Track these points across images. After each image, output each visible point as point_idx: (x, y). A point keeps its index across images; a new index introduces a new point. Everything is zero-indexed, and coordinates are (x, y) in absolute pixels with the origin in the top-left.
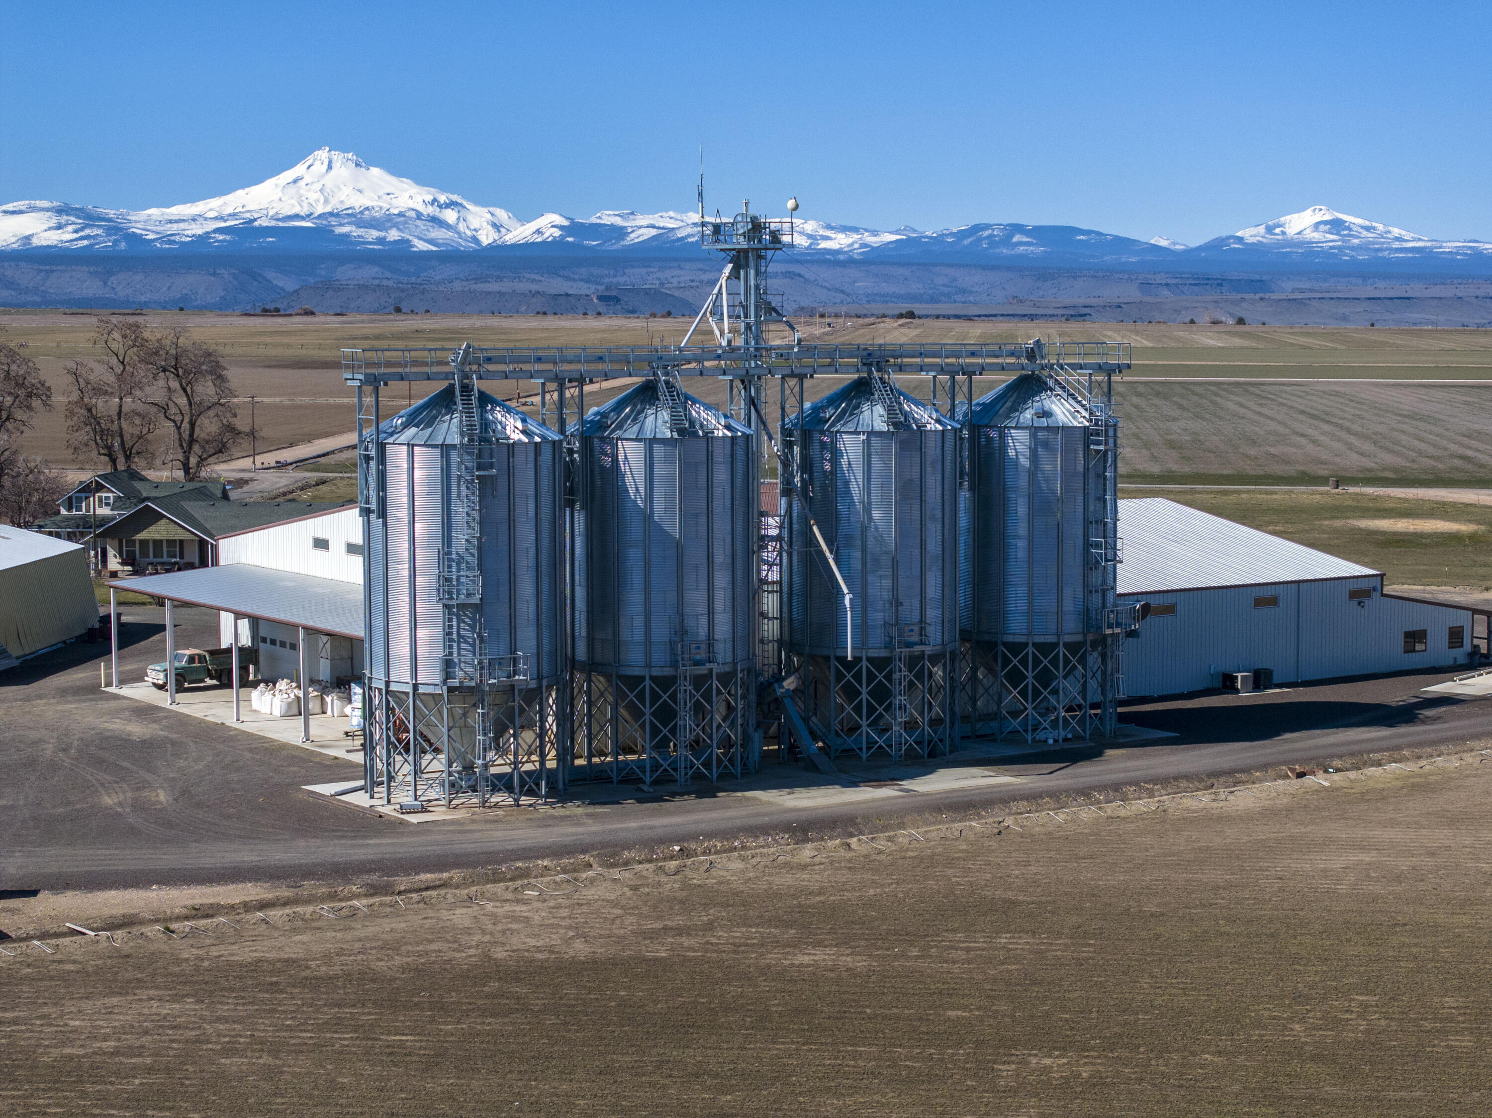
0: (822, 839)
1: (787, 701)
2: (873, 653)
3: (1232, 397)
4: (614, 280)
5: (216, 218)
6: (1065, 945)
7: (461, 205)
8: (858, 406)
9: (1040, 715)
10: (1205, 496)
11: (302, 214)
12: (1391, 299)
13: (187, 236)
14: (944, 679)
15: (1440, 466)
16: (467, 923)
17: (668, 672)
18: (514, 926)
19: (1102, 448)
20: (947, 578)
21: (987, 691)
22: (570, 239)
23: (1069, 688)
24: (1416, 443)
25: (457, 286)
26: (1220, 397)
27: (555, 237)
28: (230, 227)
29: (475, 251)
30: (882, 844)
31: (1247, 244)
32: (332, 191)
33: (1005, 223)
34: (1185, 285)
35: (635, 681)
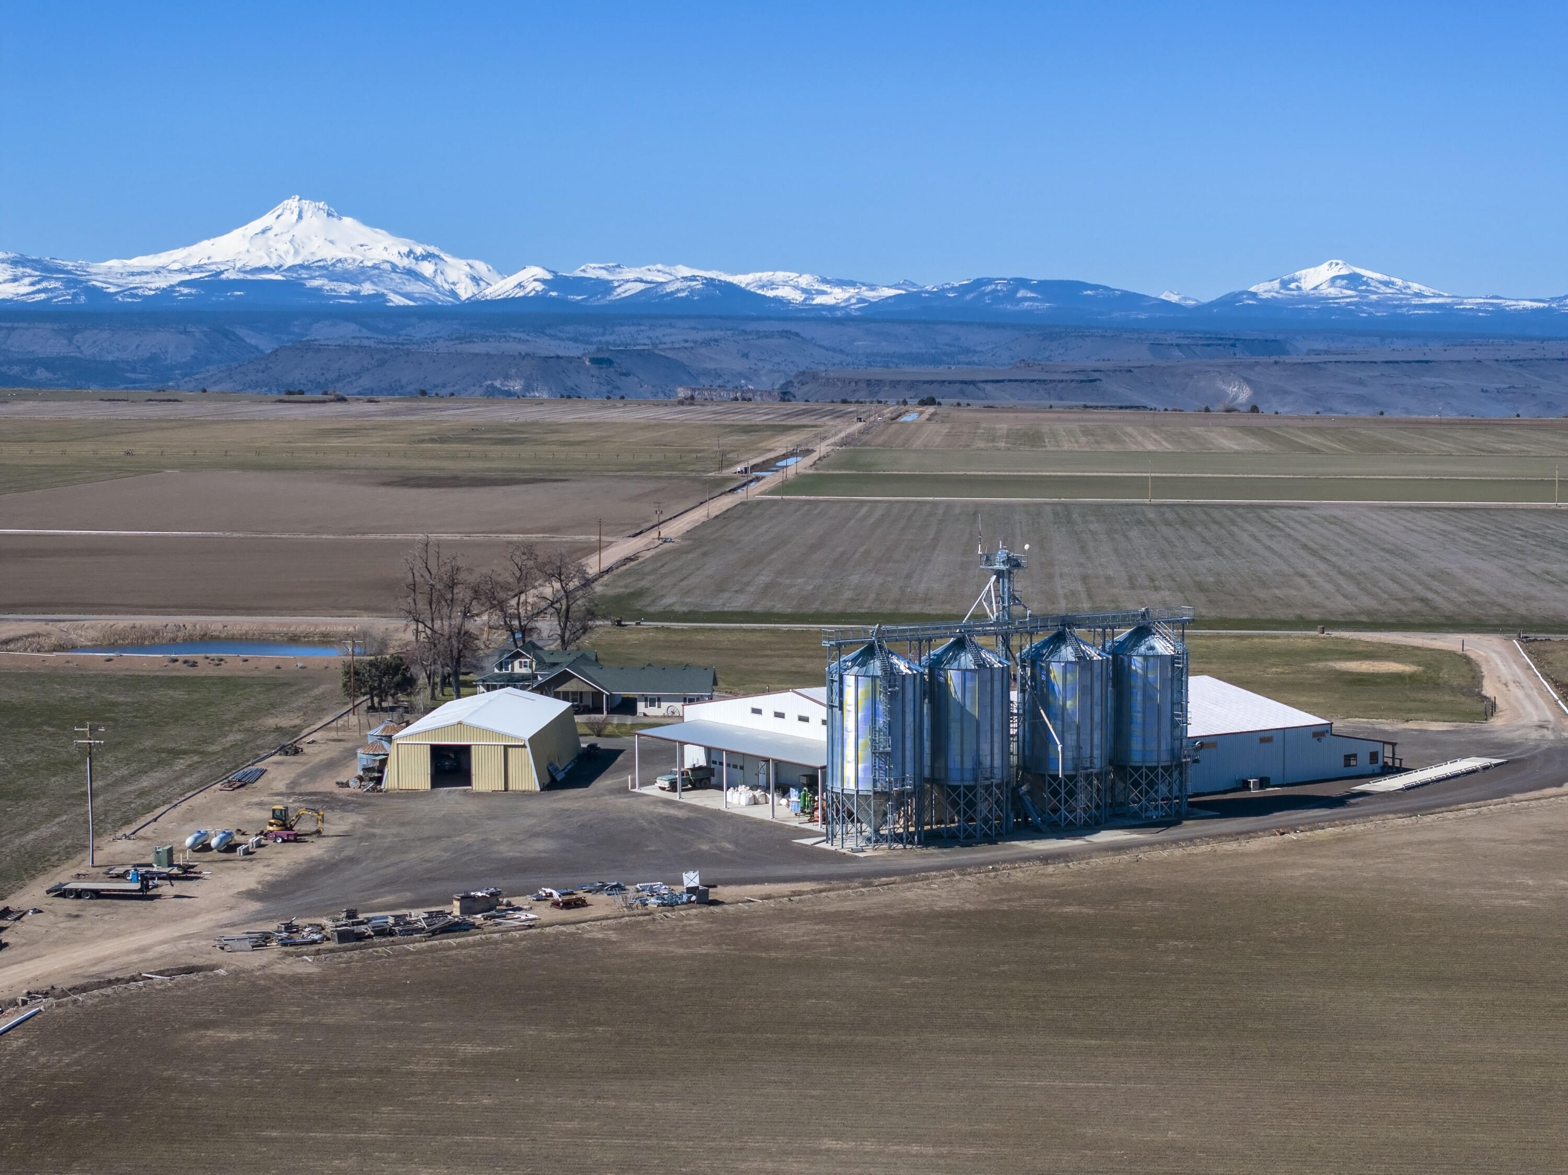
0: (1055, 863)
1: (1024, 797)
2: (1070, 773)
3: (1247, 526)
4: (604, 339)
5: (180, 271)
6: (1176, 905)
7: (438, 257)
9: (1149, 803)
10: (1227, 641)
11: (271, 266)
12: (1409, 362)
13: (150, 289)
16: (914, 897)
17: (972, 783)
18: (937, 898)
19: (1180, 665)
21: (1121, 790)
22: (554, 294)
23: (1163, 788)
24: (1390, 583)
25: (442, 346)
26: (1237, 525)
27: (537, 292)
28: (195, 279)
29: (454, 306)
30: (1083, 866)
31: (1261, 299)
32: (302, 242)
33: (1009, 277)
34: (1197, 345)
35: (955, 788)
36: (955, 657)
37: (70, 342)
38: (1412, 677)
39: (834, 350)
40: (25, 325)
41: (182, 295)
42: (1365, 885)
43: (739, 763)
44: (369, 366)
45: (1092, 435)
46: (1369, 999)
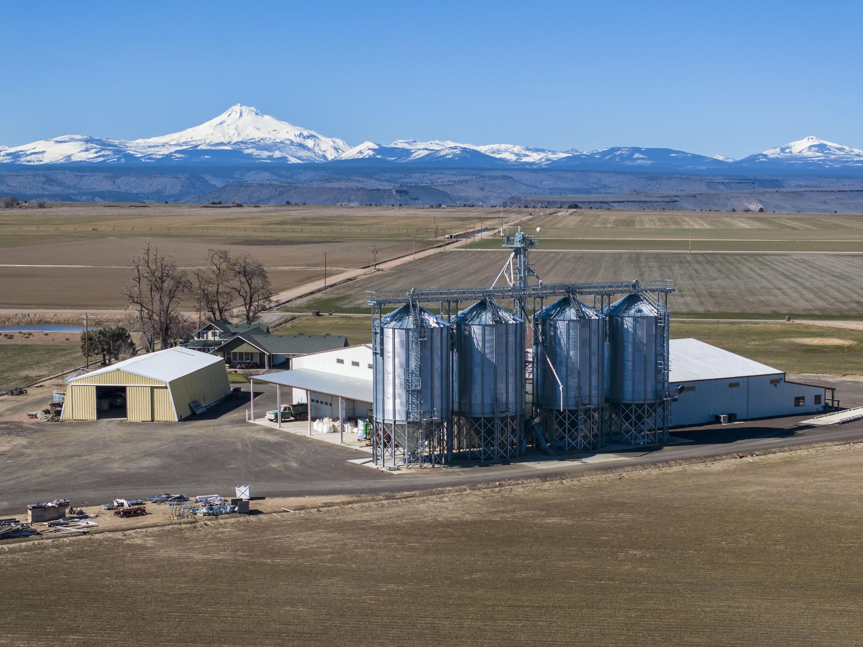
0: (552, 481)
1: (536, 427)
2: (570, 408)
3: (748, 264)
4: (405, 181)
5: (176, 145)
6: (644, 517)
7: (316, 137)
8: (564, 309)
9: (638, 433)
10: (724, 325)
11: (225, 142)
12: (852, 191)
13: (160, 155)
14: (598, 418)
15: (845, 307)
16: (425, 509)
17: (491, 416)
18: (443, 510)
19: (662, 325)
20: (600, 377)
21: (616, 423)
22: (379, 157)
23: (649, 422)
24: (836, 293)
25: (315, 184)
26: (741, 263)
27: (370, 156)
28: (184, 150)
29: (324, 163)
30: (575, 482)
31: (769, 158)
32: (242, 129)
33: (629, 147)
34: (733, 183)
35: (477, 419)
36: (478, 315)
37: (114, 183)
38: (849, 348)
39: (532, 186)
40: (90, 174)
41: (177, 158)
42: (804, 500)
43: (329, 401)
44: (275, 195)
45: (664, 221)
46: (802, 611)
